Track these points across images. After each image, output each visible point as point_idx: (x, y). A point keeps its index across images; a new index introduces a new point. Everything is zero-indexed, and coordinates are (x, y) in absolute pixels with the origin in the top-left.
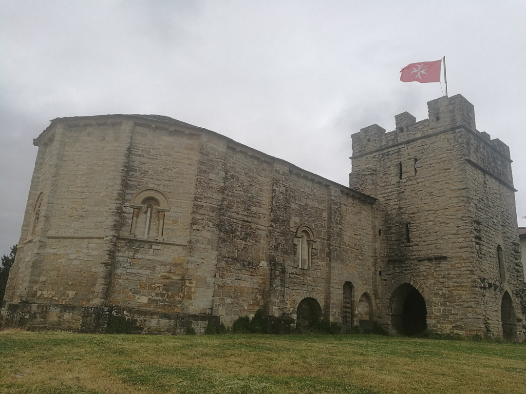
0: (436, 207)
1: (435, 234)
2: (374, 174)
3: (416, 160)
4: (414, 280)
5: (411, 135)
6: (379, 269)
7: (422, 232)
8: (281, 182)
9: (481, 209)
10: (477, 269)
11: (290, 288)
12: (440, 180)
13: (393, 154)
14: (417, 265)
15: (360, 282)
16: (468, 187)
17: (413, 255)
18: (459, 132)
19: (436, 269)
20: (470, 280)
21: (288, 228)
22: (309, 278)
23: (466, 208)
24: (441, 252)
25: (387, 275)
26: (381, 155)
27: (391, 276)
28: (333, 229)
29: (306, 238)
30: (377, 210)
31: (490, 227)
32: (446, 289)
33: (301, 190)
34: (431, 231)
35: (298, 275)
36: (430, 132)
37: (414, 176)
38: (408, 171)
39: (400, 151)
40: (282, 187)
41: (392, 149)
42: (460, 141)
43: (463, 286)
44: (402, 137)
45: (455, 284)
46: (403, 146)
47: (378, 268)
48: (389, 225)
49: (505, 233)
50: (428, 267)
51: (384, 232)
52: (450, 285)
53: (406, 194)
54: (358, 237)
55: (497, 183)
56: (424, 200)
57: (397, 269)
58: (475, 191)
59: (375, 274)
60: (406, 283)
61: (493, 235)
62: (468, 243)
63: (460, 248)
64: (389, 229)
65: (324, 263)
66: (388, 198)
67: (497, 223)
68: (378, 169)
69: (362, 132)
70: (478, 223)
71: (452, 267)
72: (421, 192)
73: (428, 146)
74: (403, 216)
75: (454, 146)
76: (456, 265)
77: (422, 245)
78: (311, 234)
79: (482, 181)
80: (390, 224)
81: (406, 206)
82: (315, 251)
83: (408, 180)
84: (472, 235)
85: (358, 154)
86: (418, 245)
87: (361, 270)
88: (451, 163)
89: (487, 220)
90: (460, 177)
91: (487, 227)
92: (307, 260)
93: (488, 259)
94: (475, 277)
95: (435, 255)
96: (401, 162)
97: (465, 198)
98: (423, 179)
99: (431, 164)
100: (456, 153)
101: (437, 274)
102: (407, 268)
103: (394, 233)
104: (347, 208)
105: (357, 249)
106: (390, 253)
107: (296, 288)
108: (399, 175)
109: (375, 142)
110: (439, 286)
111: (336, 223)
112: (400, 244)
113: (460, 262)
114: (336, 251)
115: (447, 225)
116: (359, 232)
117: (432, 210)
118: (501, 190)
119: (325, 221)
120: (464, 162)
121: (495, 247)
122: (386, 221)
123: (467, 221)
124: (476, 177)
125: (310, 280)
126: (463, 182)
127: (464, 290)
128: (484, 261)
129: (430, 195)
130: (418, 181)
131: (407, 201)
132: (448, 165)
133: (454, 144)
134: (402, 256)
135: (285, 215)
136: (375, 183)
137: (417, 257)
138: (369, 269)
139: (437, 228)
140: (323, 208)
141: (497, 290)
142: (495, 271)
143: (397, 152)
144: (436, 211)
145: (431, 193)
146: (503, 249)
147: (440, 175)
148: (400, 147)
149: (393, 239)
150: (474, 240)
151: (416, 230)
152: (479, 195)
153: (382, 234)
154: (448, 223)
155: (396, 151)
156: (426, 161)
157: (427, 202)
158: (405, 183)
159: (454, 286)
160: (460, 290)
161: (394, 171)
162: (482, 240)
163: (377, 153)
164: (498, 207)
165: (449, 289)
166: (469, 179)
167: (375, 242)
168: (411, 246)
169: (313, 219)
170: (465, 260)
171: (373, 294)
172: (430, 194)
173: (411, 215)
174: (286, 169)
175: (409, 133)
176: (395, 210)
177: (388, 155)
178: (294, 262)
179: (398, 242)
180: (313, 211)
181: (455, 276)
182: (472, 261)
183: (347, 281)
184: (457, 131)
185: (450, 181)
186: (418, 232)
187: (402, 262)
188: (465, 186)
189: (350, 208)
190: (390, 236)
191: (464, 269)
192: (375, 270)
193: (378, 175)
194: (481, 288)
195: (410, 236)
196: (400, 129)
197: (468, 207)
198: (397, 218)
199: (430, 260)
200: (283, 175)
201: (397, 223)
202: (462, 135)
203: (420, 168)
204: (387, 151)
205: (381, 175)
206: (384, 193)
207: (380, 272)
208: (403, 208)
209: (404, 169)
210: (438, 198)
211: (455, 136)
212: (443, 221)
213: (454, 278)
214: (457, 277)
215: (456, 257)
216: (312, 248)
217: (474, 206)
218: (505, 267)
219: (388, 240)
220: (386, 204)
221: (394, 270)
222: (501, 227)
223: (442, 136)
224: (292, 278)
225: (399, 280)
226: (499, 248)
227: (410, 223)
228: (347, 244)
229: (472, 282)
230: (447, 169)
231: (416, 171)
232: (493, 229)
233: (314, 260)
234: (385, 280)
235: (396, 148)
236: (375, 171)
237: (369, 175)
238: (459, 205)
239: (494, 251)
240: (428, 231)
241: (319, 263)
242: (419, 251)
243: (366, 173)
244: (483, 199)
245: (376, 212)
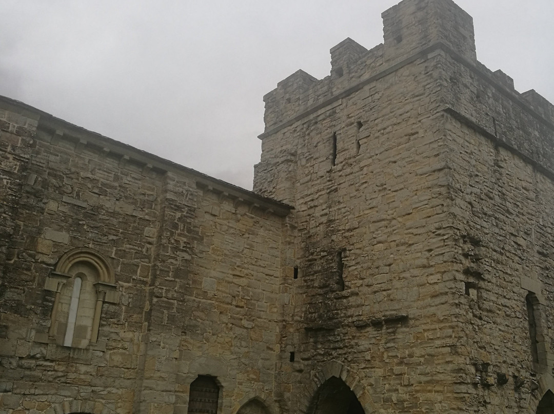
0: (390, 212)
1: (388, 268)
2: (291, 161)
3: (360, 125)
4: (348, 371)
5: (353, 79)
6: (290, 349)
7: (365, 265)
8: (9, 149)
9: (485, 214)
10: (467, 341)
11: (18, 391)
12: (398, 157)
13: (324, 119)
14: (354, 337)
15: (241, 377)
16: (450, 165)
17: (349, 317)
18: (433, 58)
19: (389, 345)
20: (450, 367)
21: (30, 255)
22: (83, 369)
23: (445, 209)
24: (397, 307)
25: (303, 359)
26: (305, 126)
27: (310, 362)
28: (163, 261)
29: (91, 280)
30: (293, 227)
31: (508, 254)
32: (405, 389)
33: (82, 174)
34: (380, 263)
35: (52, 361)
36: (385, 66)
37: (354, 157)
38: (346, 148)
39: (335, 112)
40: (11, 159)
41: (323, 110)
42: (435, 74)
43: (437, 382)
44: (340, 86)
45: (423, 379)
46: (340, 102)
47: (286, 345)
48: (310, 257)
49: (547, 269)
50: (373, 341)
51: (303, 271)
52: (412, 382)
53: (341, 192)
54: (243, 282)
55: (529, 169)
56: (370, 202)
57: (320, 346)
58: (471, 176)
59: (280, 358)
60: (333, 377)
61: (517, 270)
62: (447, 284)
63: (433, 296)
64: (310, 265)
65: (137, 336)
66: (312, 205)
67: (527, 246)
68: (299, 152)
69: (280, 87)
70: (476, 243)
71: (418, 338)
72: (365, 185)
73: (380, 95)
74: (334, 237)
75: (424, 86)
76: (426, 334)
77: (364, 294)
78: (102, 270)
79: (490, 159)
80: (312, 254)
81: (340, 217)
82: (112, 308)
83: (344, 165)
84: (456, 267)
85: (272, 128)
86: (357, 294)
87: (246, 350)
88: (420, 121)
89: (501, 238)
90: (435, 145)
91: (501, 254)
92: (89, 329)
93: (499, 320)
94: (461, 360)
95: (388, 313)
96: (335, 133)
97: (442, 189)
98: (370, 160)
99: (384, 129)
100: (428, 100)
101: (389, 357)
102: (337, 345)
103: (320, 271)
104: (217, 220)
105: (237, 306)
106: (310, 313)
107: (37, 392)
108: (331, 157)
109: (297, 103)
110: (392, 382)
111: (176, 249)
112: (326, 293)
113: (433, 327)
114: (168, 308)
115: (409, 249)
116: (246, 271)
117: (383, 220)
118: (540, 185)
119: (150, 243)
120: (443, 116)
121: (520, 295)
122: (307, 249)
123: (445, 237)
124: (472, 148)
125: (86, 373)
126: (440, 156)
127: (438, 392)
128: (488, 326)
129: (380, 191)
130: (362, 164)
131: (342, 205)
132: (414, 126)
133: (425, 83)
134: (330, 319)
135: (9, 223)
136: (292, 179)
137: (355, 319)
138: (268, 348)
139: (392, 256)
140: (147, 217)
141: (523, 390)
142: (518, 348)
143: (330, 116)
144: (390, 220)
145: (382, 185)
146: (542, 300)
147: (400, 147)
148: (335, 104)
149: (316, 285)
150: (461, 276)
151: (354, 262)
152: (480, 186)
153: (299, 275)
154: (410, 245)
155: (328, 113)
156: (377, 125)
157: (374, 204)
158: (340, 171)
159: (420, 383)
160: (430, 391)
161: (325, 150)
162: (484, 280)
163: (299, 123)
164: (530, 217)
165: (409, 389)
166: (452, 150)
167: (285, 291)
168: (346, 297)
169: (115, 238)
170: (442, 321)
171: (276, 401)
172: (381, 188)
173: (347, 234)
174: (31, 124)
175: (351, 76)
176: (321, 226)
177: (316, 123)
178: (38, 331)
179: (325, 290)
180: (115, 221)
181: (422, 360)
182: (454, 324)
183: (202, 373)
184: (430, 56)
185: (417, 158)
186: (358, 266)
187: (330, 330)
188: (443, 164)
189: (225, 222)
190: (311, 278)
191: (438, 343)
192: (281, 351)
193: (299, 162)
194: (475, 385)
195: (344, 276)
196: (337, 71)
197: (448, 206)
198: (325, 242)
199: (377, 324)
200: (18, 134)
201: (324, 251)
202: (438, 63)
203: (365, 140)
204: (315, 115)
205: (304, 162)
206: (307, 195)
207: (292, 354)
208: (335, 220)
209: (340, 146)
210: (395, 193)
211: (426, 67)
212: (403, 240)
213: (419, 364)
214: (427, 362)
215: (425, 316)
216: (104, 302)
217: (463, 204)
218: (547, 338)
219: (308, 287)
220: (309, 215)
221: (315, 350)
222: (537, 255)
223: (405, 72)
224: (29, 369)
225: (322, 371)
226: (531, 299)
227: (345, 250)
228: (210, 295)
229: (454, 371)
230: (413, 134)
231: (359, 146)
232: (517, 258)
233: (106, 329)
234: (300, 371)
235: (329, 107)
236: (292, 155)
237: (282, 162)
238: (431, 205)
239: (517, 305)
240: (376, 264)
241: (122, 334)
242: (358, 306)
243: (278, 160)
244: (491, 195)
245: (289, 232)
